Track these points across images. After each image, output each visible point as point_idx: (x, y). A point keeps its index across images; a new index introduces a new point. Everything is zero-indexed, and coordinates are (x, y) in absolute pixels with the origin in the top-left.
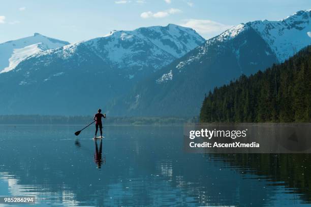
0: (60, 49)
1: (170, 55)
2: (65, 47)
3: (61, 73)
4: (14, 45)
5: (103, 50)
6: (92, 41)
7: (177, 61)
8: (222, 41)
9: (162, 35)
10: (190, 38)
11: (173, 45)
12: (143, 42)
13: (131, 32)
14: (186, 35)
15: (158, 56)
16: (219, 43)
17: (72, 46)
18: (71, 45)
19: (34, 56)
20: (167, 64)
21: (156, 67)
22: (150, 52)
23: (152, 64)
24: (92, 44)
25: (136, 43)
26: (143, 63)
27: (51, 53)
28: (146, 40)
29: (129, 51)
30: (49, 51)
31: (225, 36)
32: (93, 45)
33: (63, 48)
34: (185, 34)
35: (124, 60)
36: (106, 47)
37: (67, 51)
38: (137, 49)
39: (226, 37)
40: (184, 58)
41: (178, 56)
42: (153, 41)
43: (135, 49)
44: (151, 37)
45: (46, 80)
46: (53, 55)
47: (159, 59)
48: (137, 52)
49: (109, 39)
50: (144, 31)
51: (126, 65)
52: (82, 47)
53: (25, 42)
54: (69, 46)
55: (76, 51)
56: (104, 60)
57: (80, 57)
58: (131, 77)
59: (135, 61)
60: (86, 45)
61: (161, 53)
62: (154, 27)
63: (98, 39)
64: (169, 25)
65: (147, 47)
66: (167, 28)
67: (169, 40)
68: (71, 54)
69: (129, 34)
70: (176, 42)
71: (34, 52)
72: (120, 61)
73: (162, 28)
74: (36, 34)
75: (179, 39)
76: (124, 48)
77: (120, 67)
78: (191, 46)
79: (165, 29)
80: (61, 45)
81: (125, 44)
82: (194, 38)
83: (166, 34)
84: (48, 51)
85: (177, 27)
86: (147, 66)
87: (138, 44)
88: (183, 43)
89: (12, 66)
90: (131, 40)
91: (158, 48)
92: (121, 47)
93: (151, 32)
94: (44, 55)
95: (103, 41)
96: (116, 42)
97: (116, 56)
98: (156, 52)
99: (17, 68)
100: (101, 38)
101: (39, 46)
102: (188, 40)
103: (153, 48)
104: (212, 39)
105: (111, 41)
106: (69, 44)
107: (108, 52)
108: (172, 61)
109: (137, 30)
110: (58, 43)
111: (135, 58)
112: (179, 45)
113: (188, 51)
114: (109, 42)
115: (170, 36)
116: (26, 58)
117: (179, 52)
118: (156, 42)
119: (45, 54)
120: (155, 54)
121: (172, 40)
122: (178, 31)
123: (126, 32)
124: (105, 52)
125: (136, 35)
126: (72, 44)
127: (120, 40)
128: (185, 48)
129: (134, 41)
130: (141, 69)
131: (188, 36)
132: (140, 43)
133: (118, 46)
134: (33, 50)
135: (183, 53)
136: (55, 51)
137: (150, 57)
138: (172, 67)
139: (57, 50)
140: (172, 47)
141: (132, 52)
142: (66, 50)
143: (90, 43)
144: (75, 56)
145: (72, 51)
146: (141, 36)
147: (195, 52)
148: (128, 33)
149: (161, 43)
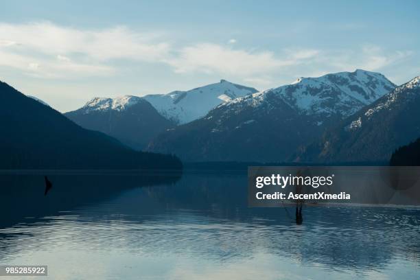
0: (250, 97)
1: (358, 101)
2: (254, 95)
3: (252, 121)
5: (291, 97)
6: (280, 89)
7: (366, 108)
8: (412, 88)
9: (350, 80)
10: (378, 84)
11: (361, 91)
12: (330, 89)
13: (318, 79)
14: (374, 80)
15: (346, 102)
16: (408, 90)
17: (261, 94)
18: (259, 94)
20: (356, 110)
21: (344, 113)
22: (338, 99)
23: (340, 111)
24: (280, 92)
25: (324, 90)
26: (331, 110)
27: (241, 101)
28: (333, 86)
29: (317, 98)
30: (239, 99)
31: (415, 82)
32: (282, 93)
33: (252, 96)
35: (312, 107)
36: (294, 94)
37: (257, 99)
38: (325, 96)
39: (415, 84)
40: (373, 105)
41: (367, 103)
42: (340, 87)
43: (323, 96)
44: (339, 83)
45: (237, 127)
46: (243, 103)
47: (347, 105)
48: (324, 99)
49: (297, 86)
50: (331, 77)
51: (315, 112)
52: (271, 95)
55: (265, 99)
56: (292, 107)
57: (269, 105)
58: (320, 124)
59: (323, 107)
60: (274, 92)
61: (349, 100)
62: (341, 73)
63: (285, 86)
64: (357, 70)
65: (335, 93)
66: (355, 73)
67: (356, 86)
68: (261, 102)
70: (364, 88)
71: (224, 100)
72: (308, 108)
73: (350, 75)
74: (223, 81)
75: (367, 84)
76: (312, 95)
77: (308, 114)
78: (381, 92)
79: (352, 75)
80: (250, 92)
81: (313, 91)
82: (383, 83)
83: (353, 80)
84: (237, 99)
85: (365, 73)
86: (335, 112)
87: (326, 91)
88: (372, 89)
90: (319, 88)
91: (346, 95)
92: (309, 94)
93: (338, 78)
94: (234, 104)
95: (291, 89)
96: (304, 89)
97: (305, 103)
98: (344, 98)
99: (208, 116)
100: (289, 86)
102: (376, 85)
103: (340, 95)
104: (402, 86)
105: (298, 88)
106: (258, 92)
107: (295, 100)
108: (360, 108)
109: (325, 77)
110: (244, 90)
111: (323, 105)
112: (367, 91)
113: (378, 98)
114: (297, 89)
115: (358, 81)
117: (367, 98)
118: (344, 88)
119: (235, 102)
120: (343, 101)
121: (360, 86)
122: (366, 77)
123: (313, 79)
124: (293, 99)
125: (323, 81)
126: (261, 92)
127: (308, 87)
128: (373, 94)
129: (322, 88)
130: (329, 116)
131: (377, 82)
132: (328, 90)
133: (306, 94)
135: (372, 100)
136: (244, 99)
137: (337, 104)
139: (247, 98)
140: (360, 93)
141: (321, 99)
142: (255, 98)
143: (278, 91)
144: (264, 104)
145: (262, 99)
146: (329, 83)
147: (384, 99)
148: (316, 80)
149: (349, 90)
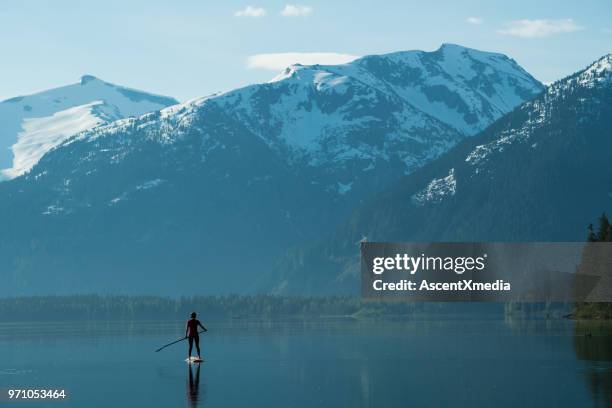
0: (152, 118)
1: (447, 127)
2: (165, 113)
3: (156, 182)
4: (27, 108)
5: (268, 116)
6: (237, 95)
7: (468, 144)
8: (592, 85)
9: (425, 74)
10: (499, 81)
11: (454, 101)
12: (373, 95)
13: (340, 68)
14: (490, 72)
15: (416, 131)
16: (582, 91)
17: (184, 109)
18: (180, 107)
19: (83, 136)
20: (441, 151)
21: (410, 160)
22: (395, 121)
23: (400, 153)
24: (237, 102)
25: (356, 98)
26: (376, 152)
27: (129, 129)
28: (382, 88)
29: (337, 120)
30: (124, 123)
31: (600, 71)
32: (242, 105)
33: (158, 114)
34: (488, 71)
35: (325, 144)
36: (275, 108)
37: (172, 121)
38: (358, 114)
39: (602, 74)
40: (488, 136)
41: (470, 131)
42: (400, 91)
43: (354, 113)
44: (396, 81)
45: (116, 200)
46: (135, 133)
47: (418, 139)
48: (357, 121)
49: (284, 88)
50: (375, 65)
51: (333, 156)
52: (212, 112)
53: (57, 100)
54: (176, 108)
55: (195, 123)
56: (271, 144)
57: (207, 136)
58: (345, 188)
59: (356, 148)
60: (221, 104)
61: (422, 124)
62: (402, 53)
63: (252, 88)
64: (443, 46)
65: (386, 107)
66: (438, 55)
67: (443, 88)
68: (182, 128)
69: (335, 75)
70: (461, 92)
71: (82, 127)
72: (313, 147)
73: (425, 57)
74: (86, 79)
75: (471, 84)
76: (323, 111)
77: (313, 163)
78: (505, 102)
79: (431, 59)
80: (155, 106)
81: (328, 101)
82: (513, 82)
83: (435, 72)
84: (119, 122)
85: (466, 52)
86: (386, 158)
87: (363, 101)
88: (484, 95)
89: (22, 164)
90: (343, 90)
91: (415, 112)
92: (315, 108)
93: (395, 67)
94: (108, 135)
95: (267, 94)
96: (304, 97)
97: (304, 133)
98: (409, 121)
99: (36, 169)
100: (262, 87)
101: (95, 111)
102: (496, 86)
103: (401, 111)
104: (564, 81)
105: (288, 94)
106: (177, 103)
107: (280, 124)
108: (452, 144)
109: (359, 63)
110: (145, 102)
111: (355, 138)
112: (472, 100)
113: (497, 116)
114: (283, 97)
115: (447, 76)
116: (59, 142)
117: (471, 119)
118: (410, 93)
119: (112, 131)
120: (407, 126)
121: (451, 87)
122: (467, 63)
123: (327, 69)
124: (272, 122)
125: (355, 76)
126: (186, 105)
127: (312, 91)
128: (487, 108)
129: (351, 91)
130: (371, 167)
131: (496, 77)
132: (368, 97)
133: (308, 108)
134: (80, 122)
135: (484, 123)
136: (138, 122)
137: (393, 136)
138: (454, 159)
139: (145, 120)
140: (451, 105)
141: (347, 123)
142: (168, 120)
143: (232, 101)
144: (192, 135)
145: (185, 121)
146: (369, 79)
147: (516, 118)
148: (336, 71)
149: (423, 97)
